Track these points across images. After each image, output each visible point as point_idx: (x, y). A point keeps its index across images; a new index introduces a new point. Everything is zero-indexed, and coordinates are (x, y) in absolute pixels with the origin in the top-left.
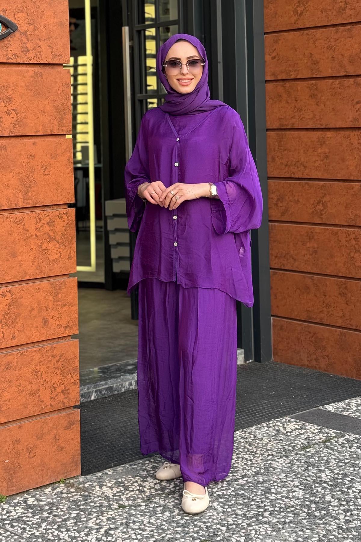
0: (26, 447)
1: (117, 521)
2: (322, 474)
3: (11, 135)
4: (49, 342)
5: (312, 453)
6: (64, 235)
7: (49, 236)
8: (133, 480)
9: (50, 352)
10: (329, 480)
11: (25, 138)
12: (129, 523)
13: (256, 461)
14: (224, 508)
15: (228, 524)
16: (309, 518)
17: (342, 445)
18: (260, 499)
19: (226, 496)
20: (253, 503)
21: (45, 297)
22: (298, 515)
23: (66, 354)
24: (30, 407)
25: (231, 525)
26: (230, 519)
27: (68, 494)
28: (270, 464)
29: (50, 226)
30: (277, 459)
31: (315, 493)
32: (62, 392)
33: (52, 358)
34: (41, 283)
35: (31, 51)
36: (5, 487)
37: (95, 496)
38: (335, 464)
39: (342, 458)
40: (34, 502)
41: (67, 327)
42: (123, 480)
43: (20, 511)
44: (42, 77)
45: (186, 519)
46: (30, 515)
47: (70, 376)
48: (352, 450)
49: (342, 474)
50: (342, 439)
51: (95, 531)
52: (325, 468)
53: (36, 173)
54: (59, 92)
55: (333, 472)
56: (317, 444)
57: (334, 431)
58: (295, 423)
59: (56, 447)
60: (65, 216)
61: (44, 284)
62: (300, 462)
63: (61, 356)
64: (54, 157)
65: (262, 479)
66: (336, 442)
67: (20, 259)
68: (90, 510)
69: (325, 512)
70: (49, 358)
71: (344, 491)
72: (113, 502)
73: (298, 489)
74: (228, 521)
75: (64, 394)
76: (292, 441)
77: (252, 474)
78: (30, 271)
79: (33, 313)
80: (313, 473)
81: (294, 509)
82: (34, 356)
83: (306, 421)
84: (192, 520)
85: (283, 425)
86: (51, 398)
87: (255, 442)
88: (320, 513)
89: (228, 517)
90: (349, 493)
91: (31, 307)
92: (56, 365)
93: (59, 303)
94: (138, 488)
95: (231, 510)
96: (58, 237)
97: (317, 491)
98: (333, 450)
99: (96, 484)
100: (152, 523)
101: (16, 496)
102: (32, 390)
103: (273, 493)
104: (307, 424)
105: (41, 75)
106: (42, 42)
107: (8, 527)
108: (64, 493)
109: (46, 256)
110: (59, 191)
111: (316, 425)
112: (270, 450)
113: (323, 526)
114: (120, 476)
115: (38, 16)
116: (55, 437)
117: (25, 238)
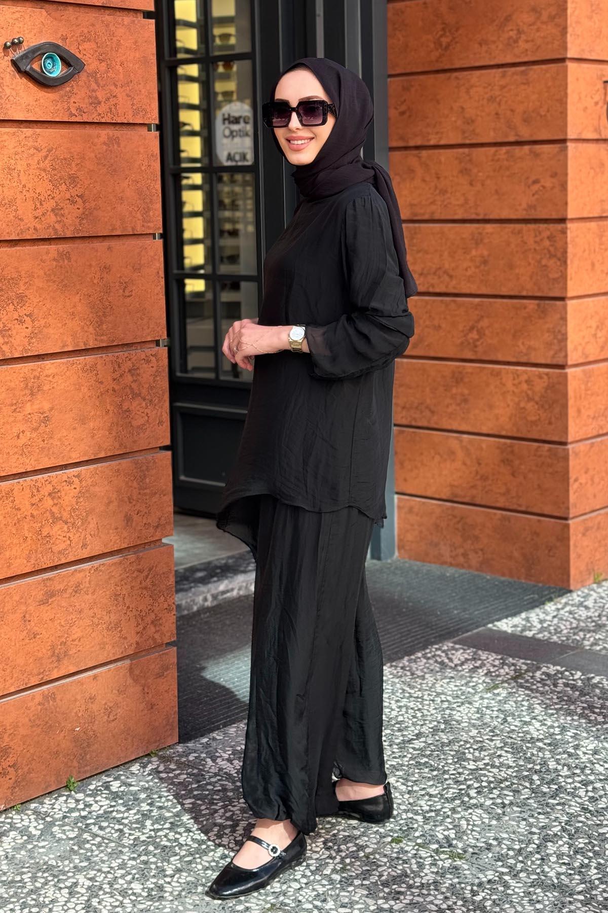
0: (103, 707)
2: (530, 727)
3: (77, 235)
4: (132, 550)
5: (503, 695)
7: (132, 390)
9: (135, 564)
10: (541, 737)
11: (95, 240)
13: (428, 711)
14: (408, 786)
15: (422, 810)
16: (536, 797)
17: (543, 683)
18: (454, 770)
19: (404, 768)
20: (446, 776)
21: (127, 483)
22: (517, 792)
23: (156, 566)
24: (109, 647)
25: (427, 812)
26: (422, 803)
28: (450, 715)
29: (132, 375)
30: (457, 706)
31: (530, 758)
33: (138, 573)
34: (123, 461)
35: (102, 104)
36: (75, 767)
37: (211, 774)
38: (542, 711)
39: (548, 701)
40: (120, 787)
41: (157, 527)
43: (105, 802)
44: (119, 144)
48: (559, 689)
49: (559, 727)
50: (539, 672)
52: (532, 719)
53: (112, 294)
54: (143, 168)
55: (545, 725)
58: (462, 651)
59: (144, 704)
60: (153, 359)
61: (127, 463)
62: (493, 711)
63: (150, 570)
64: (137, 269)
65: (447, 739)
66: (532, 677)
67: (91, 426)
68: (209, 797)
69: (556, 787)
70: (133, 573)
71: (571, 753)
73: (504, 752)
74: (421, 807)
75: (155, 626)
76: (468, 679)
77: (429, 732)
78: (106, 445)
79: (110, 507)
80: (516, 726)
81: (509, 783)
83: (478, 647)
85: (447, 654)
86: (138, 633)
87: (416, 682)
88: (549, 788)
89: (418, 800)
90: (578, 755)
91: (109, 498)
92: (144, 584)
93: (148, 491)
95: (418, 789)
96: (144, 392)
97: (533, 755)
98: (532, 690)
99: (205, 755)
101: (91, 779)
103: (469, 759)
104: (480, 652)
105: (117, 141)
106: (119, 89)
107: (95, 829)
108: (161, 772)
109: (127, 421)
110: (146, 320)
111: (495, 653)
112: (443, 694)
113: (559, 807)
114: (236, 742)
115: (112, 48)
116: (144, 689)
117: (98, 393)
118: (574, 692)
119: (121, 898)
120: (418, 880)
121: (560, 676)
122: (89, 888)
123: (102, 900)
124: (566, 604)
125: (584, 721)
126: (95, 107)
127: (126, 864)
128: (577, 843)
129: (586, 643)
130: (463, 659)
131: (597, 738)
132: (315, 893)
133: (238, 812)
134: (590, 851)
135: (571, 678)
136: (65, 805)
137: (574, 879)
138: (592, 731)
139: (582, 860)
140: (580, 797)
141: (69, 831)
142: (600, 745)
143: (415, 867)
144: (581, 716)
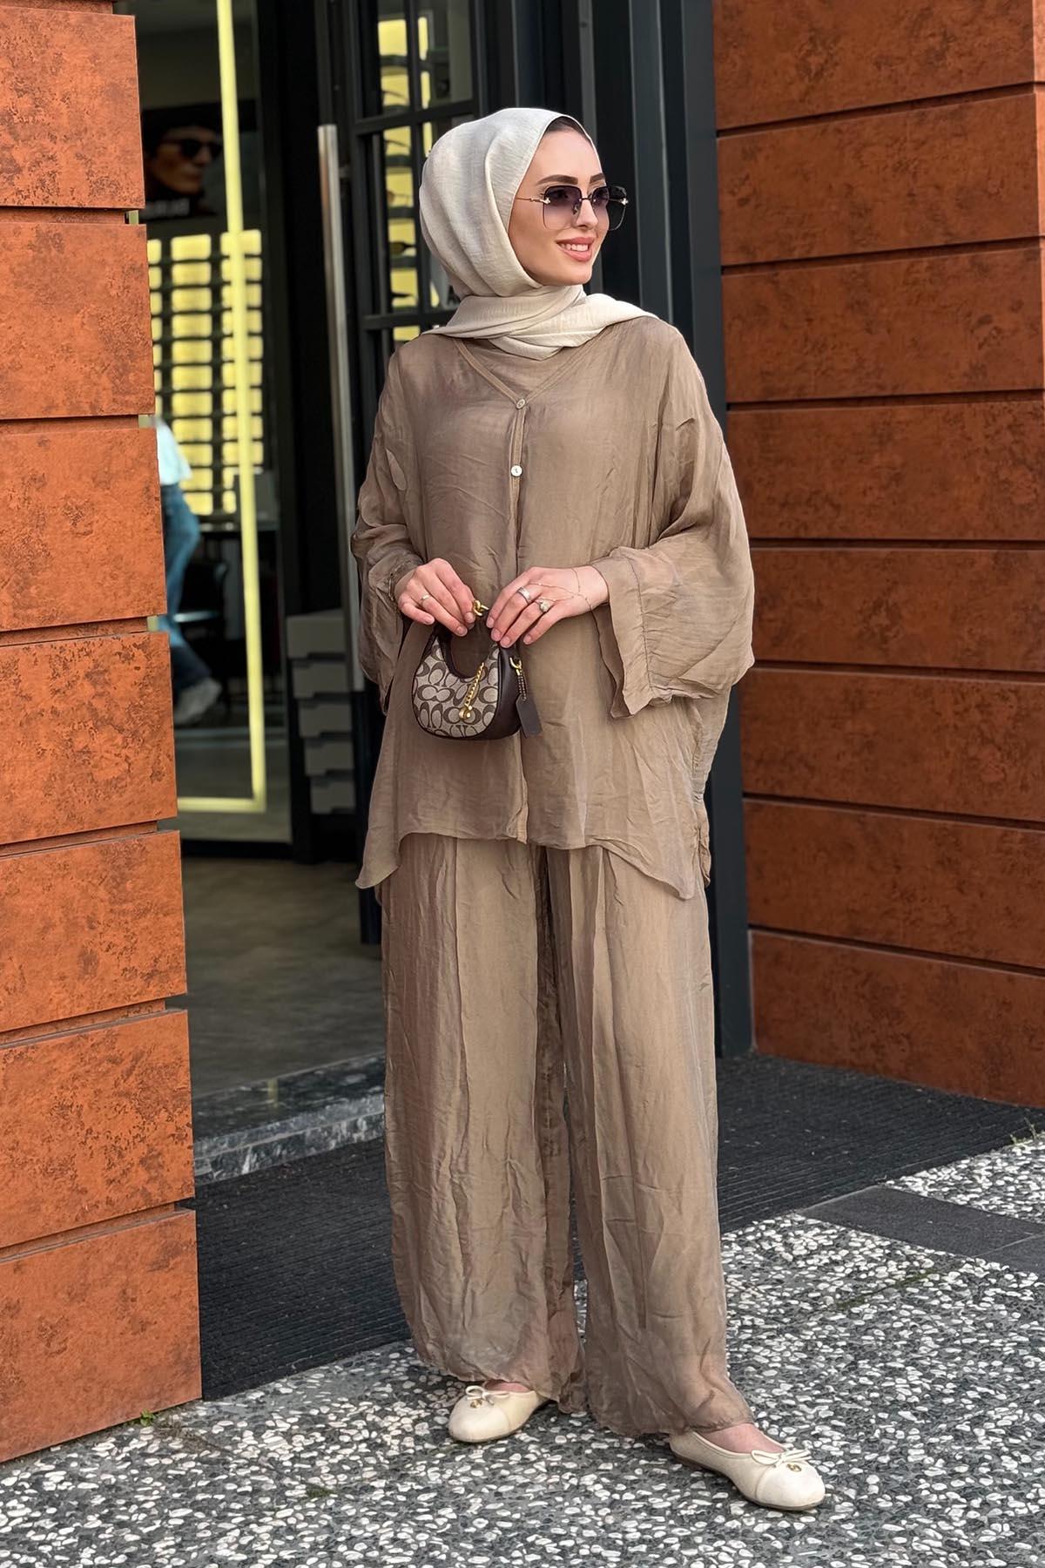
0: (36, 1325)
1: (303, 1537)
2: (899, 1380)
4: (99, 1021)
5: (866, 1317)
7: (94, 712)
8: (354, 1411)
9: (102, 1047)
10: (916, 1399)
11: (13, 428)
12: (338, 1543)
14: (613, 1492)
15: (624, 1540)
16: (859, 1518)
17: (954, 1294)
19: (620, 1456)
20: (697, 1474)
21: (85, 891)
23: (149, 1052)
24: (48, 1208)
26: (630, 1525)
27: (162, 1457)
28: (748, 1354)
29: (94, 684)
30: (768, 1338)
31: (877, 1441)
32: (142, 1161)
33: (110, 1065)
34: (73, 849)
35: (25, 171)
37: (241, 1461)
38: (934, 1350)
39: (952, 1331)
40: (61, 1482)
41: (151, 976)
42: (325, 1410)
43: (20, 1512)
44: (60, 248)
45: (501, 1529)
46: (49, 1525)
47: (163, 1115)
48: (982, 1307)
49: (954, 1381)
50: (954, 1274)
52: (907, 1364)
53: (49, 529)
54: (113, 292)
55: (929, 1376)
56: (881, 1291)
57: (927, 1251)
58: (817, 1230)
59: (126, 1320)
60: (139, 653)
61: (81, 852)
62: (835, 1347)
63: (136, 1059)
64: (103, 481)
66: (936, 1284)
67: (7, 782)
68: (222, 1506)
69: (908, 1499)
70: (99, 1065)
71: (962, 1432)
72: (293, 1479)
73: (828, 1428)
74: (625, 1533)
75: (148, 1169)
76: (811, 1284)
78: (39, 816)
79: (50, 937)
80: (871, 1378)
82: (55, 1061)
83: (851, 1224)
84: (519, 1529)
85: (786, 1237)
86: (110, 1182)
88: (893, 1500)
89: (625, 1518)
90: (975, 1437)
91: (43, 919)
92: (123, 1087)
93: (129, 906)
94: (366, 1434)
95: (633, 1497)
96: (119, 716)
97: (884, 1434)
98: (927, 1308)
99: (245, 1425)
100: (403, 1541)
101: (11, 1466)
102: (51, 1160)
104: (852, 1234)
105: (56, 241)
106: (60, 144)
109: (85, 771)
110: (121, 580)
111: (880, 1235)
112: (748, 1313)
113: (902, 1540)
114: (315, 1400)
115: (44, 69)
116: (124, 1292)
117: (21, 718)
118: (1010, 1312)
121: (994, 1281)
125: (1011, 1370)
126: (10, 179)
130: (813, 1246)
131: (1025, 1404)
133: (266, 1536)
135: (1015, 1286)
138: (1020, 1390)
140: (950, 1521)
142: (1027, 1418)
144: (1009, 1360)
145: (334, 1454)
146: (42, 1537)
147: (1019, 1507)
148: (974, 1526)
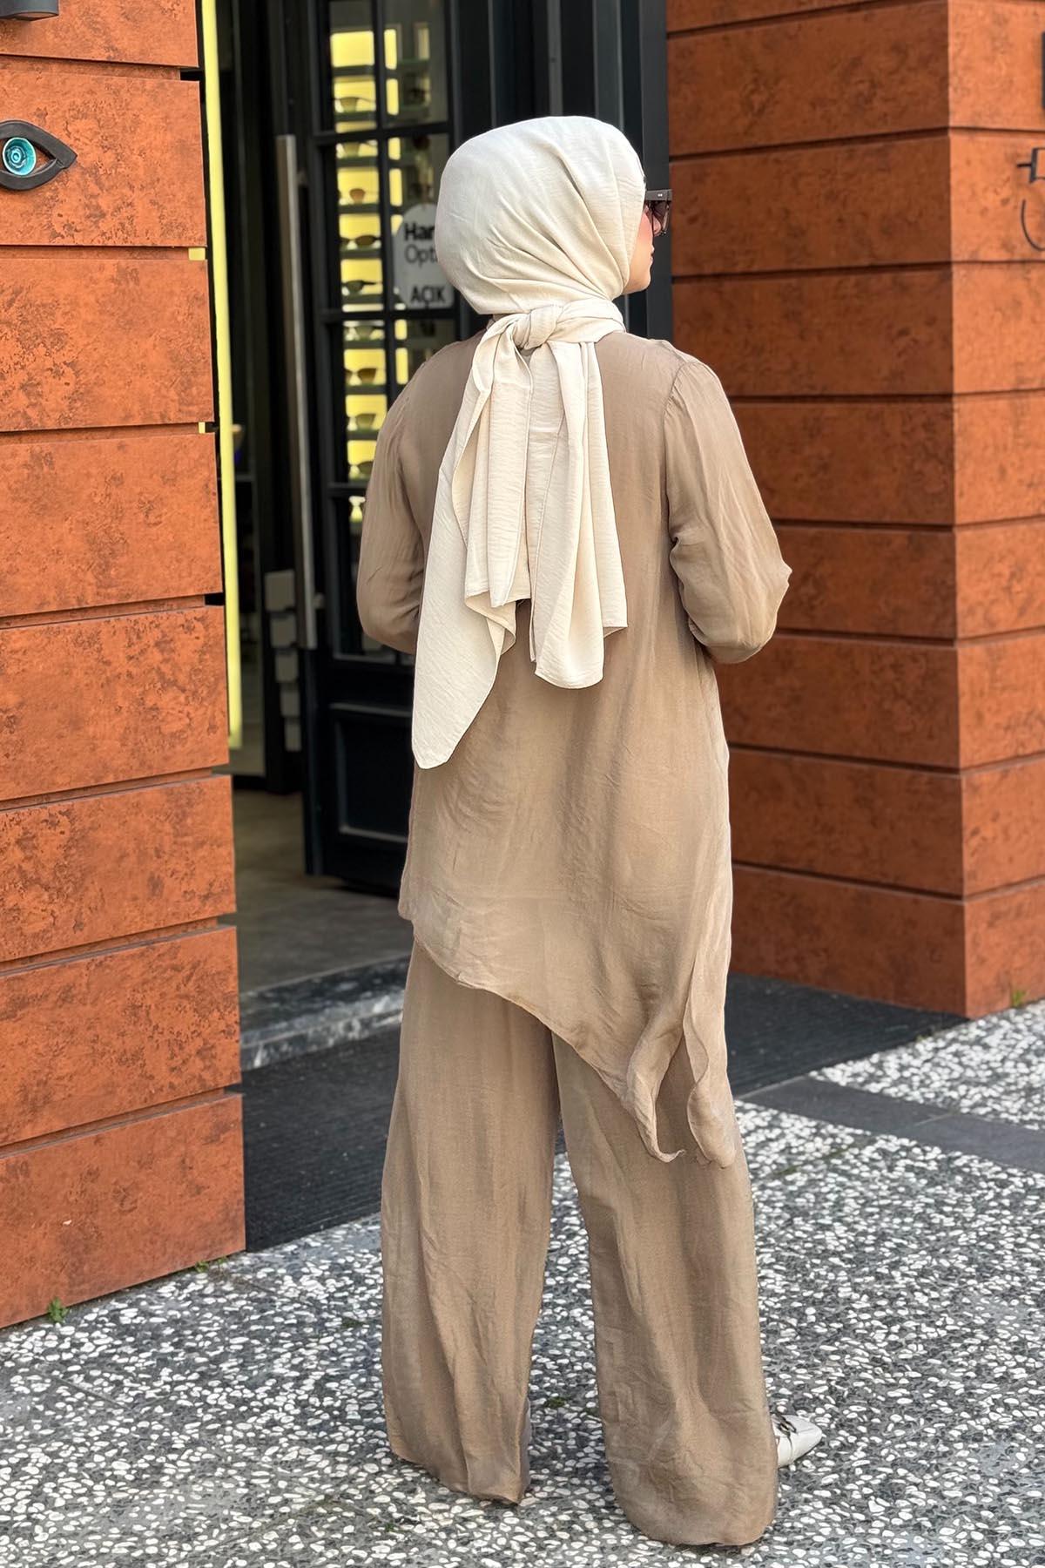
0: (112, 1188)
1: (344, 1358)
2: (828, 1233)
3: (65, 427)
4: (163, 935)
5: (799, 1184)
6: (196, 671)
7: (162, 675)
9: (166, 957)
10: (843, 1248)
11: (97, 435)
16: (801, 1341)
17: (872, 1164)
21: (153, 826)
22: (776, 1333)
23: (205, 961)
24: (122, 1092)
27: (218, 1296)
29: (162, 651)
31: (812, 1281)
32: (199, 1052)
33: (173, 973)
34: (142, 791)
35: (108, 216)
36: (62, 1285)
37: (285, 1300)
38: (855, 1210)
39: (870, 1194)
40: (135, 1317)
41: (206, 897)
43: (104, 1340)
44: (137, 281)
47: (216, 1014)
48: (895, 1175)
49: (874, 1234)
50: (870, 1149)
51: (291, 1384)
52: (834, 1221)
53: (125, 521)
55: (853, 1230)
56: (811, 1163)
57: (848, 1130)
58: (754, 1113)
59: (184, 1185)
60: (199, 626)
61: (151, 794)
62: (774, 1208)
63: (194, 967)
64: (170, 479)
67: (91, 733)
68: (274, 1335)
69: (840, 1325)
70: (165, 971)
71: (882, 1274)
72: (331, 1313)
73: (771, 1271)
75: (203, 1059)
78: (117, 763)
79: (123, 864)
80: (804, 1232)
83: (782, 1108)
86: (173, 1069)
88: (828, 1327)
90: (893, 1277)
91: (120, 849)
92: (183, 990)
93: (189, 839)
96: (182, 678)
97: (818, 1276)
98: (849, 1177)
99: (284, 1271)
101: (91, 1305)
102: (125, 1051)
104: (784, 1116)
105: (134, 276)
106: (137, 192)
107: (78, 1380)
108: (207, 1296)
109: (154, 724)
110: (185, 563)
111: (807, 1117)
113: (838, 1358)
114: (340, 1252)
115: (124, 128)
116: (183, 1161)
117: (103, 680)
118: (918, 1179)
119: (90, 1483)
120: (570, 1463)
121: (903, 1154)
122: (45, 1467)
123: (62, 1485)
124: (954, 1040)
125: (920, 1225)
126: (96, 222)
127: (114, 1432)
128: (846, 1412)
129: (966, 1103)
130: (752, 1127)
131: (933, 1252)
132: (401, 1480)
133: (313, 1358)
134: (863, 1424)
135: (922, 1158)
136: (41, 1344)
137: (824, 1466)
138: (928, 1241)
139: (846, 1438)
140: (874, 1342)
141: (36, 1382)
142: (935, 1263)
143: (572, 1443)
144: (919, 1217)
145: (362, 1294)
146: (125, 1360)
147: (930, 1332)
148: (894, 1347)
